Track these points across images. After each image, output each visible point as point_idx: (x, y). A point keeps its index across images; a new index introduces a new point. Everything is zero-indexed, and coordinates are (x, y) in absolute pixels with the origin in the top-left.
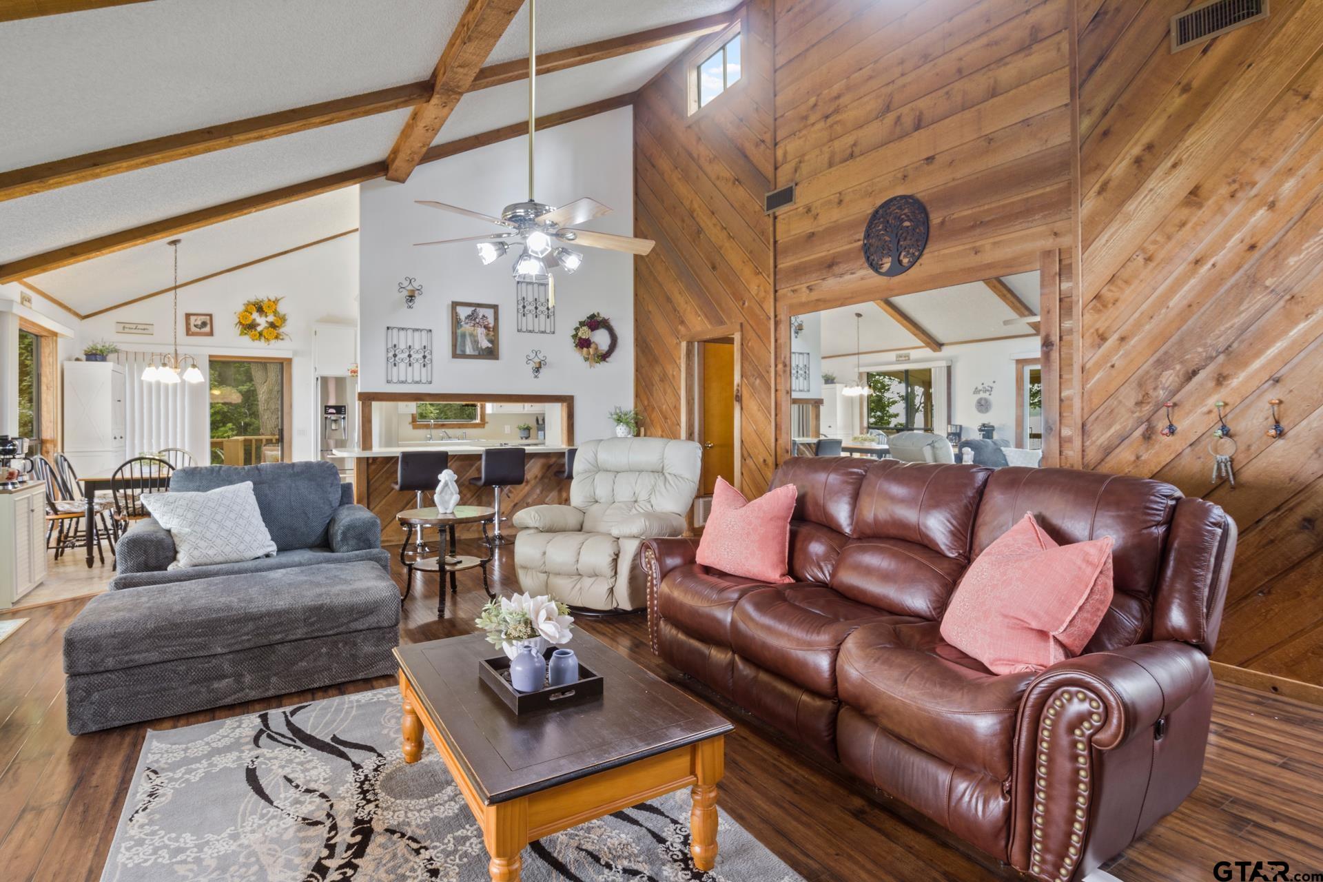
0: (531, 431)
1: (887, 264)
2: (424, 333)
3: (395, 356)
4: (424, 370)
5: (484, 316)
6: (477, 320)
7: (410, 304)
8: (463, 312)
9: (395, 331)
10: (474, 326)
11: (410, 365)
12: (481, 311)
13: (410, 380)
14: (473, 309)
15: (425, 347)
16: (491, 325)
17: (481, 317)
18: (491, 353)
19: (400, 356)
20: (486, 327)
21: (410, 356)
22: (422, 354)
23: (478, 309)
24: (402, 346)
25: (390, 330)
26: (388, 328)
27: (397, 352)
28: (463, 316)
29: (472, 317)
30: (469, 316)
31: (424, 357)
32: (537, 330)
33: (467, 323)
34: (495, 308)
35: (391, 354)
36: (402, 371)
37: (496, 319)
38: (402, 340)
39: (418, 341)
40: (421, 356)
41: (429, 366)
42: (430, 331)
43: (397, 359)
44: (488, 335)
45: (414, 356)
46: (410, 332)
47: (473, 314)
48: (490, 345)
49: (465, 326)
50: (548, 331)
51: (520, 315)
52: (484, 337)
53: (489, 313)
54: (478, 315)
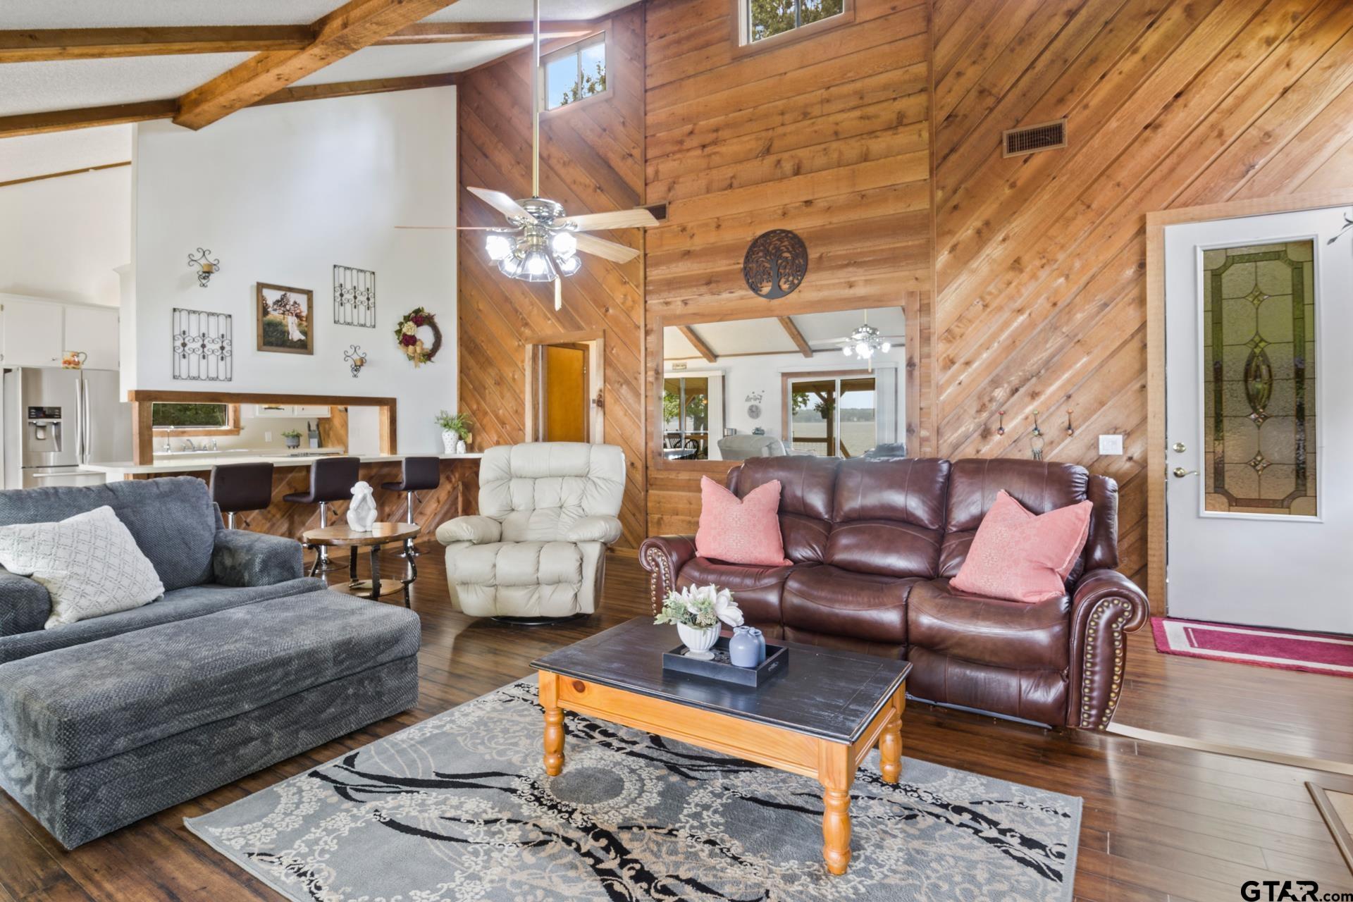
0: (301, 439)
1: (766, 289)
2: (222, 319)
3: (184, 345)
4: (222, 364)
5: (295, 303)
6: (288, 307)
7: (204, 281)
8: (271, 296)
9: (184, 314)
10: (283, 314)
11: (204, 357)
12: (293, 297)
13: (203, 376)
14: (283, 293)
15: (223, 336)
16: (304, 314)
17: (291, 303)
18: (304, 347)
19: (190, 345)
20: (298, 316)
21: (203, 346)
22: (220, 345)
23: (288, 294)
24: (194, 333)
25: (177, 314)
26: (175, 310)
27: (186, 341)
28: (270, 302)
29: (281, 303)
30: (278, 301)
31: (222, 348)
32: (356, 323)
33: (275, 310)
34: (309, 293)
35: (178, 343)
36: (193, 364)
37: (310, 307)
38: (194, 327)
39: (214, 328)
40: (217, 346)
41: (228, 359)
42: (230, 316)
43: (186, 348)
44: (300, 325)
45: (209, 346)
46: (203, 316)
47: (282, 299)
48: (303, 338)
49: (273, 312)
50: (368, 324)
51: (337, 304)
52: (296, 328)
53: (302, 300)
54: (288, 301)
